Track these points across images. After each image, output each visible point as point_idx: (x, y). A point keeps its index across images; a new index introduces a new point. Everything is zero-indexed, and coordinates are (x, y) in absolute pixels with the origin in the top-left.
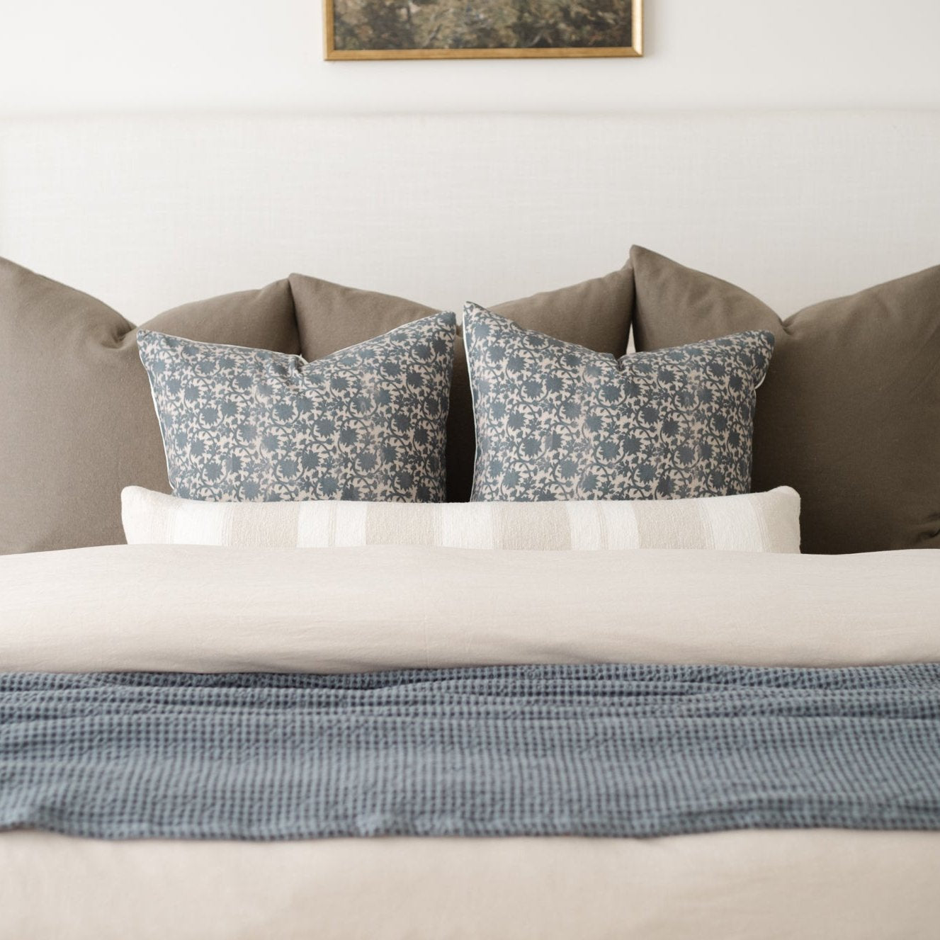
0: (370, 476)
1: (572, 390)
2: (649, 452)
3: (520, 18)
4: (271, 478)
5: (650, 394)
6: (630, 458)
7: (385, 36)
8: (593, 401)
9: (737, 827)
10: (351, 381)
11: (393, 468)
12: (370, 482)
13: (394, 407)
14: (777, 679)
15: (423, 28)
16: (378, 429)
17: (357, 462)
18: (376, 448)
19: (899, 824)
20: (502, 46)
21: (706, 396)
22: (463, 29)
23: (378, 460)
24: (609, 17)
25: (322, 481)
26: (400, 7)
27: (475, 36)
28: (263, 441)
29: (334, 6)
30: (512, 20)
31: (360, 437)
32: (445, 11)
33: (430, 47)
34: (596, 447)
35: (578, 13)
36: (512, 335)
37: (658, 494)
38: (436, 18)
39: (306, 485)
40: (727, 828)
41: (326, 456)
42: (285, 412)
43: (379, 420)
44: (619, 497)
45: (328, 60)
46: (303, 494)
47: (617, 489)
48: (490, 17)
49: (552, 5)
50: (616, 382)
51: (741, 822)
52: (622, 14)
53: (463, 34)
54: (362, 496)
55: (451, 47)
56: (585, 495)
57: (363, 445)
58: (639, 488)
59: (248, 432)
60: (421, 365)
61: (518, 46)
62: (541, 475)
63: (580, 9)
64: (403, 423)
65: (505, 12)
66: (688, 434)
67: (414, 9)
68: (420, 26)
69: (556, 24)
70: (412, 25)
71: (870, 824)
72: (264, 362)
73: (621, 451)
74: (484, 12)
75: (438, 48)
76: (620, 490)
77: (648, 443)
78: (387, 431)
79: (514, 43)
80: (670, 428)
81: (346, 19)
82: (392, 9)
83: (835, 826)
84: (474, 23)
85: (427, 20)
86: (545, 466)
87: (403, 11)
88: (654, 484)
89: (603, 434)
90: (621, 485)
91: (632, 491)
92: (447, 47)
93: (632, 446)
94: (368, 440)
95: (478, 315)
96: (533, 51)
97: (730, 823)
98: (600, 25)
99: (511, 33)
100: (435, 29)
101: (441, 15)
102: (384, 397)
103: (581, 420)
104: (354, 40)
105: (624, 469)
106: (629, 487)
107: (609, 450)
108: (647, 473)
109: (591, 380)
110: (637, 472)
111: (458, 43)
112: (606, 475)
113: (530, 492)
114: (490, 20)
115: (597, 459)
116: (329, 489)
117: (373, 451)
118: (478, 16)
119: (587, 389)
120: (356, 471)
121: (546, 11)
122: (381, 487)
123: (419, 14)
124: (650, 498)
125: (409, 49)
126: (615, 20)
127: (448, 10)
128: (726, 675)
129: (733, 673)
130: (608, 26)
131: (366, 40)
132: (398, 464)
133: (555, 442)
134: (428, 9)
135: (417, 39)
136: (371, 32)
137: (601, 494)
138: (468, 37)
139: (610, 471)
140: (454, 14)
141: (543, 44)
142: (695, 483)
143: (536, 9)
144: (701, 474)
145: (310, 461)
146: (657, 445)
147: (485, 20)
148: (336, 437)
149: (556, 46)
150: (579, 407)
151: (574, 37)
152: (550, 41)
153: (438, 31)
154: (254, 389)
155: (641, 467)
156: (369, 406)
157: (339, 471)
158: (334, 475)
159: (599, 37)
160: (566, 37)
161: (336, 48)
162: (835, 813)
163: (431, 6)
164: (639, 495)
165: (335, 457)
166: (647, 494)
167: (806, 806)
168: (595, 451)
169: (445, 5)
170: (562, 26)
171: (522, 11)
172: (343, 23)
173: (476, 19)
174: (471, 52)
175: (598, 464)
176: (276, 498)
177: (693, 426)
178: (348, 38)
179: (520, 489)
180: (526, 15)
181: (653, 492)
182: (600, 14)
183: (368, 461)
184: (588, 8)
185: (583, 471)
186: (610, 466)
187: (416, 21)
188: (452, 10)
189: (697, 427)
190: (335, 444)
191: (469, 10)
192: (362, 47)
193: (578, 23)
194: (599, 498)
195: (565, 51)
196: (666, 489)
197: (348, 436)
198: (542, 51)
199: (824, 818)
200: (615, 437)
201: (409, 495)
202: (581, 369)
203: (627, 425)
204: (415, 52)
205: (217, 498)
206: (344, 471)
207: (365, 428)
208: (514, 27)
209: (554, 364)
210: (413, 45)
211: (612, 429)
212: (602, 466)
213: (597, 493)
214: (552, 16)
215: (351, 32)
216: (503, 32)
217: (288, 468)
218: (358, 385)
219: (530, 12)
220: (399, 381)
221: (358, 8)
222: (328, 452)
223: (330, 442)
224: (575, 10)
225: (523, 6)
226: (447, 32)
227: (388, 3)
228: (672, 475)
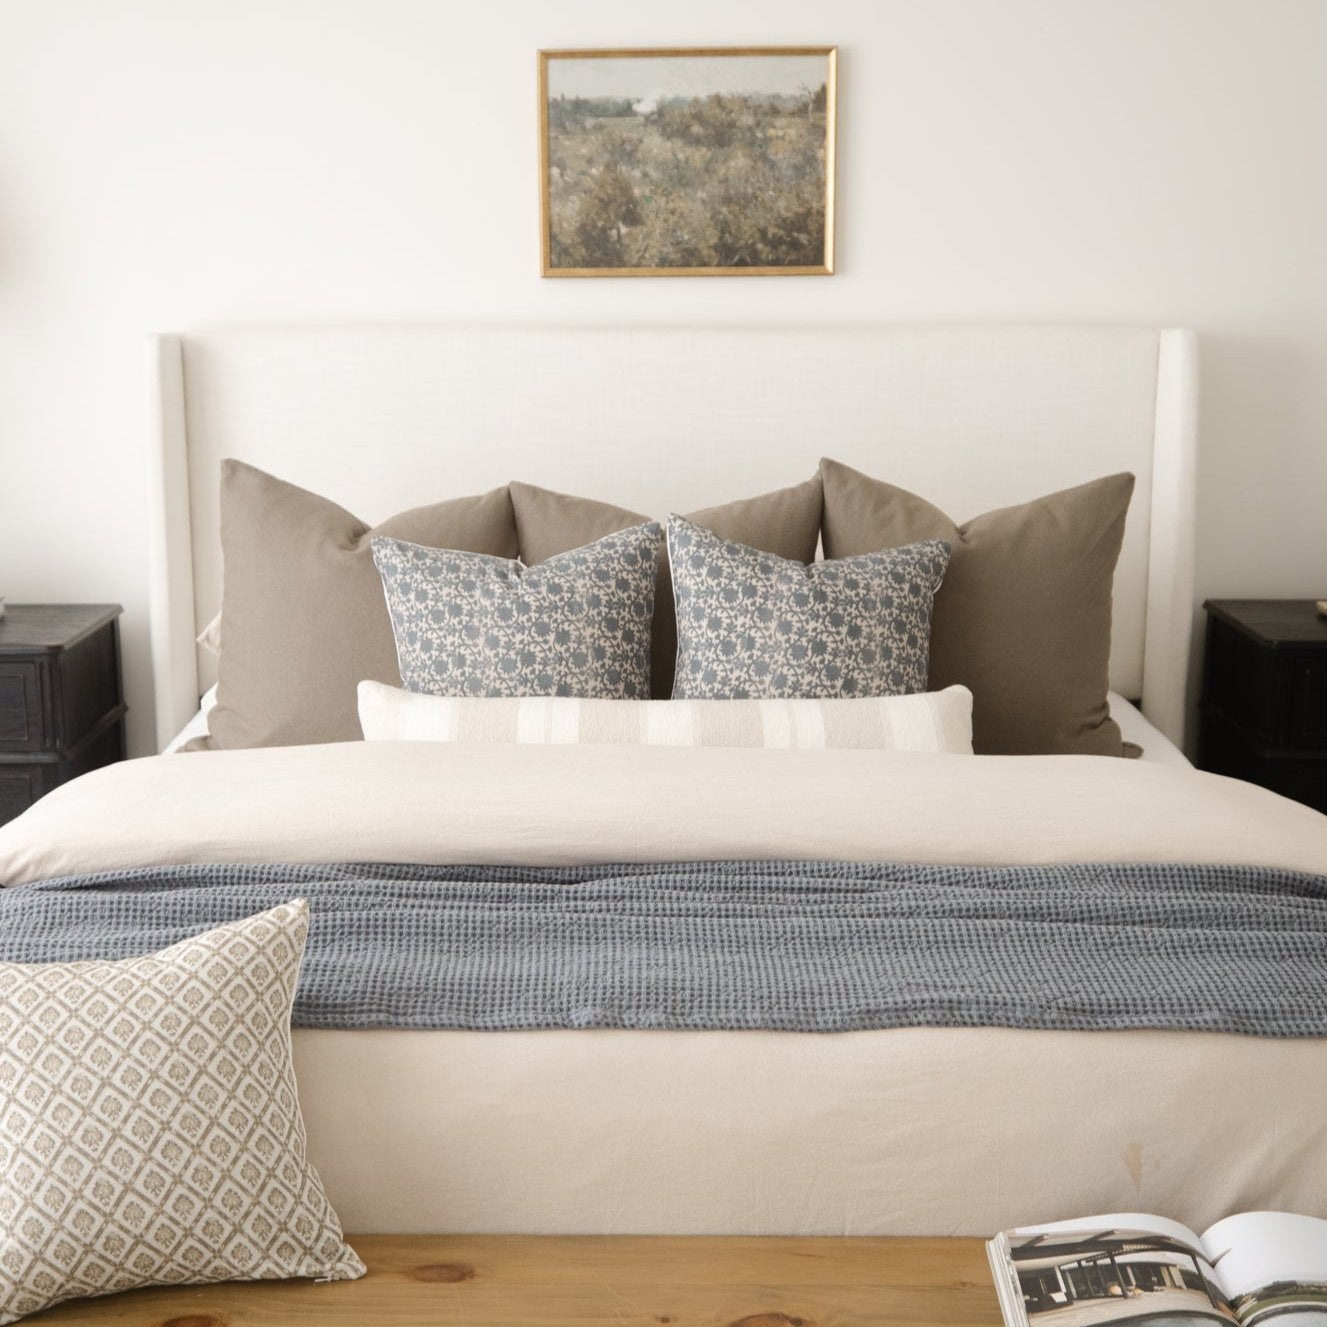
0: (582, 673)
1: (765, 597)
2: (835, 654)
3: (721, 238)
4: (493, 675)
5: (836, 601)
6: (817, 659)
7: (598, 254)
8: (784, 607)
9: (911, 1024)
10: (565, 586)
11: (603, 666)
12: (582, 678)
13: (604, 610)
14: (949, 877)
15: (632, 247)
16: (589, 631)
17: (571, 660)
18: (587, 648)
19: (1058, 1024)
20: (704, 264)
21: (888, 602)
22: (668, 249)
23: (590, 659)
24: (803, 238)
25: (539, 677)
26: (611, 228)
27: (679, 255)
28: (486, 641)
29: (551, 227)
30: (714, 241)
31: (573, 638)
32: (652, 232)
33: (638, 265)
34: (787, 649)
35: (774, 235)
36: (712, 545)
37: (843, 693)
38: (644, 239)
39: (524, 681)
40: (902, 1025)
41: (543, 655)
42: (505, 614)
43: (590, 622)
44: (807, 696)
45: (545, 276)
46: (521, 689)
47: (805, 688)
48: (693, 238)
49: (751, 227)
50: (805, 590)
51: (915, 1020)
52: (815, 235)
53: (668, 253)
54: (575, 691)
55: (657, 266)
56: (777, 693)
57: (576, 645)
58: (825, 687)
59: (472, 632)
60: (629, 572)
61: (719, 265)
62: (737, 673)
63: (776, 230)
64: (612, 625)
65: (708, 233)
66: (870, 637)
67: (624, 230)
68: (628, 246)
69: (754, 244)
70: (621, 244)
71: (1031, 1024)
72: (487, 567)
73: (809, 653)
74: (689, 233)
75: (645, 266)
76: (808, 688)
77: (834, 646)
78: (597, 633)
79: (715, 261)
80: (854, 632)
81: (561, 239)
82: (604, 230)
83: (1000, 1025)
84: (679, 243)
85: (636, 240)
86: (740, 665)
87: (614, 232)
88: (839, 683)
89: (794, 637)
90: (809, 683)
91: (819, 689)
92: (653, 265)
93: (820, 648)
94: (580, 640)
95: (681, 526)
96: (734, 270)
97: (904, 1020)
98: (795, 245)
99: (713, 253)
100: (643, 248)
101: (648, 236)
102: (595, 602)
103: (773, 625)
104: (568, 259)
105: (812, 669)
106: (817, 686)
107: (798, 652)
108: (833, 673)
109: (783, 587)
110: (824, 672)
111: (664, 262)
112: (796, 675)
113: (727, 689)
114: (693, 241)
115: (787, 659)
116: (545, 685)
117: (584, 651)
118: (682, 237)
119: (779, 596)
120: (569, 668)
121: (745, 232)
122: (592, 683)
123: (629, 235)
124: (836, 696)
125: (619, 266)
126: (809, 241)
127: (656, 231)
128: (903, 873)
129: (910, 871)
130: (802, 246)
131: (579, 258)
132: (608, 662)
133: (750, 643)
134: (637, 230)
135: (626, 258)
136: (584, 251)
137: (791, 691)
138: (673, 256)
139: (799, 671)
140: (661, 234)
141: (742, 263)
142: (877, 682)
143: (736, 230)
144: (882, 674)
145: (528, 659)
146: (842, 647)
147: (689, 240)
148: (551, 637)
149: (754, 264)
150: (772, 612)
151: (770, 257)
152: (749, 260)
153: (646, 249)
154: (477, 593)
155: (828, 668)
156: (581, 610)
157: (554, 669)
158: (550, 672)
159: (793, 256)
160: (763, 257)
161: (552, 266)
162: (1000, 1013)
163: (639, 228)
164: (825, 692)
165: (551, 655)
166: (832, 692)
167: (974, 1006)
168: (786, 652)
169: (652, 226)
170: (760, 246)
171: (723, 232)
172: (559, 243)
173: (680, 239)
174: (675, 270)
175: (788, 664)
176: (497, 693)
177: (875, 630)
178: (563, 257)
179: (717, 686)
180: (727, 236)
181: (837, 690)
182: (795, 234)
183: (580, 660)
184: (784, 230)
185: (775, 670)
186: (799, 666)
187: (626, 241)
188: (659, 231)
189: (879, 630)
190: (551, 644)
191: (674, 231)
192: (576, 264)
193: (774, 243)
194: (789, 696)
195: (763, 269)
196: (850, 687)
197: (563, 637)
198: (741, 270)
199: (990, 1018)
200: (804, 640)
201: (617, 692)
202: (774, 577)
203: (815, 630)
204: (623, 270)
205: (443, 692)
206: (558, 668)
207: (578, 629)
208: (715, 248)
209: (749, 572)
210: (622, 264)
211: (801, 632)
212: (792, 666)
213: (788, 691)
214: (751, 237)
215: (566, 251)
216: (705, 252)
217: (508, 666)
218: (572, 590)
219: (730, 234)
220: (609, 587)
221: (573, 229)
222: (544, 651)
223: (546, 642)
224: (772, 231)
225: (724, 227)
226: (654, 251)
227: (600, 224)
228: (855, 674)
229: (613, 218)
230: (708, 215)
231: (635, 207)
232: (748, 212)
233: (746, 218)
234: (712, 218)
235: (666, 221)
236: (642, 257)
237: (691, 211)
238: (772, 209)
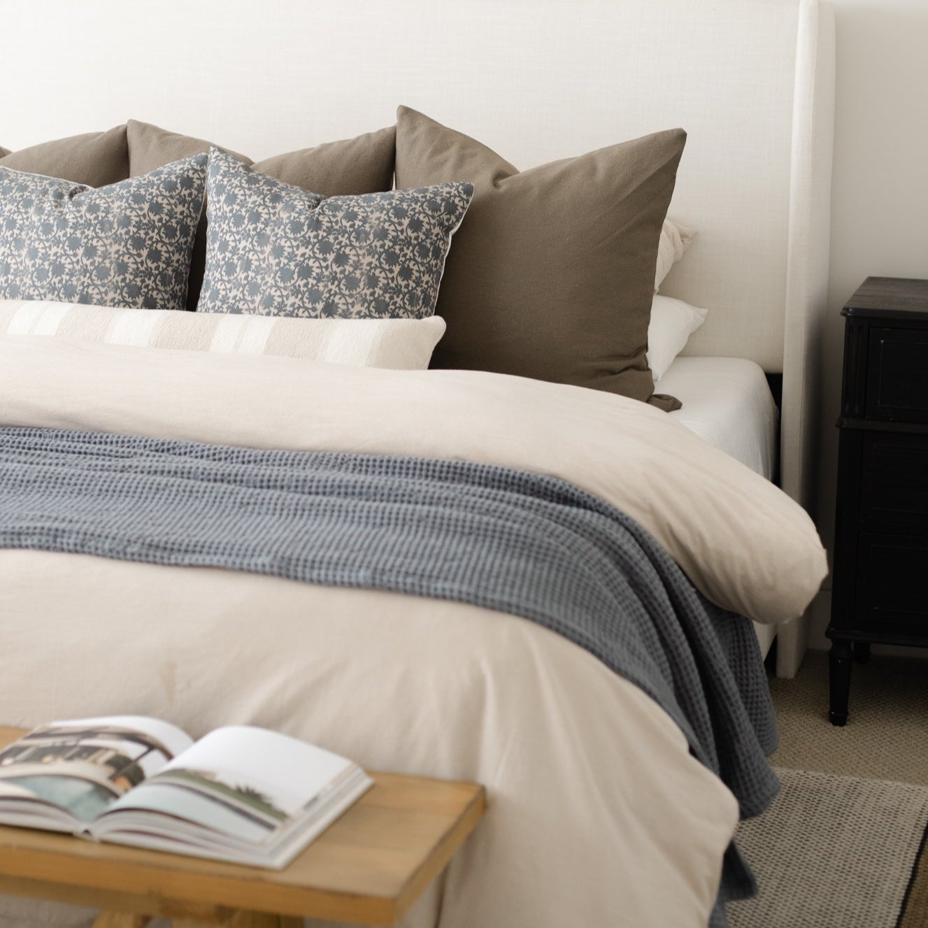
0: (103, 285)
1: (266, 224)
2: (319, 279)
4: (29, 282)
5: (329, 231)
6: (302, 283)
8: (280, 232)
10: (103, 206)
11: (124, 280)
12: (103, 290)
13: (133, 229)
16: (115, 247)
17: (94, 273)
18: (111, 263)
21: (382, 234)
23: (112, 273)
25: (65, 287)
28: (28, 252)
31: (99, 253)
34: (277, 272)
36: (236, 175)
37: (323, 315)
39: (53, 289)
41: (71, 266)
42: (47, 228)
43: (117, 240)
44: (290, 315)
46: (49, 296)
47: (289, 309)
50: (302, 219)
54: (95, 301)
56: (264, 312)
57: (100, 260)
58: (307, 309)
59: (19, 243)
60: (165, 197)
62: (234, 292)
64: (139, 243)
66: (357, 266)
72: (50, 189)
73: (295, 276)
76: (291, 309)
77: (319, 271)
78: (122, 249)
80: (341, 259)
86: (238, 285)
88: (320, 306)
89: (284, 261)
90: (293, 305)
91: (301, 310)
93: (305, 272)
94: (105, 256)
95: (217, 157)
102: (125, 222)
103: (268, 249)
105: (296, 292)
106: (299, 307)
107: (286, 275)
108: (315, 296)
109: (284, 215)
110: (306, 295)
112: (281, 296)
113: (225, 306)
115: (276, 281)
116: (69, 293)
117: (108, 265)
119: (279, 223)
120: (92, 280)
122: (111, 295)
124: (316, 317)
132: (129, 277)
133: (247, 266)
137: (276, 311)
139: (285, 293)
142: (358, 307)
144: (364, 301)
145: (58, 269)
146: (327, 273)
148: (80, 251)
150: (269, 237)
154: (32, 210)
155: (311, 291)
156: (111, 228)
157: (79, 279)
158: (75, 283)
164: (306, 314)
165: (78, 267)
166: (313, 314)
168: (275, 275)
175: (276, 286)
176: (30, 298)
177: (363, 259)
179: (219, 304)
181: (318, 312)
183: (103, 273)
185: (265, 291)
186: (285, 288)
189: (367, 260)
190: (79, 257)
194: (275, 315)
196: (330, 311)
197: (91, 251)
200: (292, 264)
201: (135, 304)
202: (280, 206)
203: (303, 255)
206: (83, 279)
209: (259, 200)
211: (291, 257)
212: (279, 288)
213: (274, 311)
217: (41, 274)
218: (107, 210)
220: (141, 209)
222: (72, 263)
223: (75, 255)
228: (336, 299)
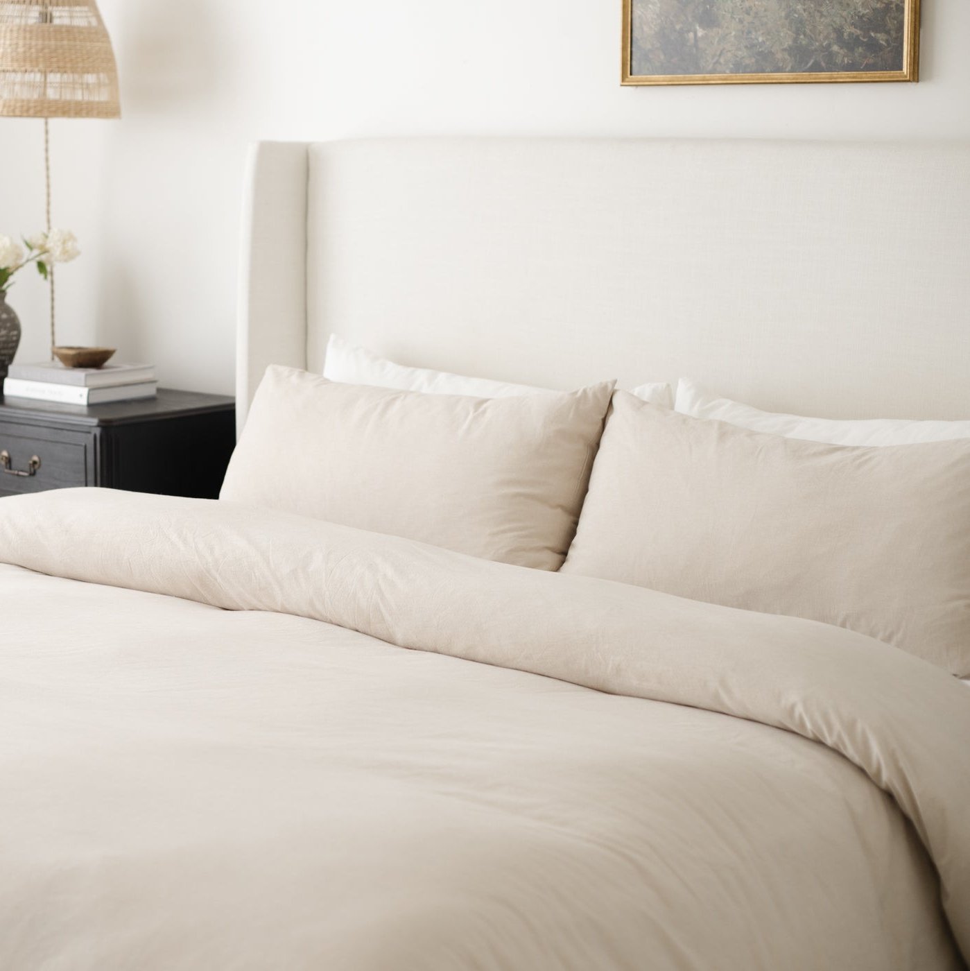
3: (795, 40)
7: (675, 60)
15: (707, 52)
20: (778, 69)
22: (743, 53)
24: (881, 38)
26: (689, 31)
27: (753, 60)
30: (788, 43)
32: (727, 35)
33: (712, 71)
35: (850, 34)
38: (719, 42)
45: (623, 85)
48: (767, 40)
49: (826, 26)
52: (893, 33)
53: (742, 58)
55: (731, 72)
61: (792, 70)
63: (853, 30)
65: (782, 34)
67: (700, 33)
68: (704, 50)
69: (829, 45)
70: (698, 49)
74: (763, 35)
75: (721, 72)
79: (789, 68)
81: (642, 44)
82: (681, 33)
84: (753, 46)
85: (711, 43)
87: (691, 35)
92: (727, 71)
96: (805, 76)
98: (873, 46)
99: (787, 56)
100: (718, 53)
101: (723, 39)
104: (647, 65)
111: (739, 67)
114: (768, 43)
118: (757, 39)
121: (820, 33)
123: (704, 38)
125: (695, 73)
126: (887, 41)
127: (731, 33)
130: (881, 48)
131: (658, 64)
134: (713, 32)
135: (702, 63)
136: (662, 57)
138: (747, 61)
140: (735, 36)
141: (816, 68)
143: (810, 31)
147: (764, 42)
149: (828, 69)
151: (846, 60)
152: (823, 64)
153: (720, 55)
159: (870, 60)
160: (838, 60)
161: (631, 74)
163: (715, 29)
169: (727, 28)
171: (797, 33)
172: (639, 48)
173: (755, 41)
178: (644, 63)
180: (802, 37)
182: (872, 34)
184: (861, 29)
187: (701, 45)
188: (733, 33)
191: (749, 32)
192: (654, 71)
193: (850, 45)
195: (836, 75)
198: (815, 76)
204: (699, 78)
208: (790, 50)
210: (698, 70)
214: (826, 38)
215: (646, 57)
216: (779, 56)
219: (805, 35)
221: (653, 33)
224: (848, 30)
225: (798, 27)
226: (729, 55)
227: (678, 27)
229: (690, 19)
230: (783, 14)
231: (712, 7)
232: (824, 9)
233: (822, 16)
234: (787, 17)
235: (741, 21)
236: (718, 62)
237: (765, 11)
238: (848, 5)
